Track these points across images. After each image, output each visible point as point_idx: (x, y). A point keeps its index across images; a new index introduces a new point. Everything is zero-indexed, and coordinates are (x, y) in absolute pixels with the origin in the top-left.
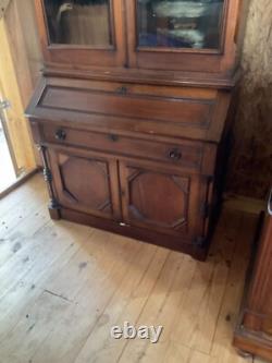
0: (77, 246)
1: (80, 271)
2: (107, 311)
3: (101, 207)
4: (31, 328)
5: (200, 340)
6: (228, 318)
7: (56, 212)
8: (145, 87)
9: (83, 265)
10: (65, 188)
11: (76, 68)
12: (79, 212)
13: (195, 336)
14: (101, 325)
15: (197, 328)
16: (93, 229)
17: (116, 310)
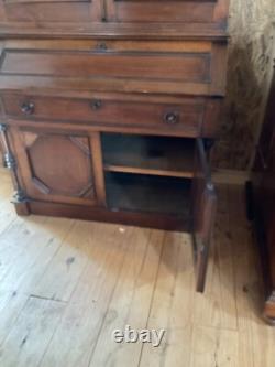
0: (57, 241)
1: (68, 267)
2: (113, 306)
3: (82, 192)
4: (24, 341)
5: (224, 317)
6: (245, 290)
7: (24, 206)
8: (129, 43)
9: (71, 261)
10: (34, 175)
11: (40, 27)
12: (53, 202)
13: (217, 314)
14: (110, 322)
15: (216, 305)
16: (72, 221)
17: (122, 303)
